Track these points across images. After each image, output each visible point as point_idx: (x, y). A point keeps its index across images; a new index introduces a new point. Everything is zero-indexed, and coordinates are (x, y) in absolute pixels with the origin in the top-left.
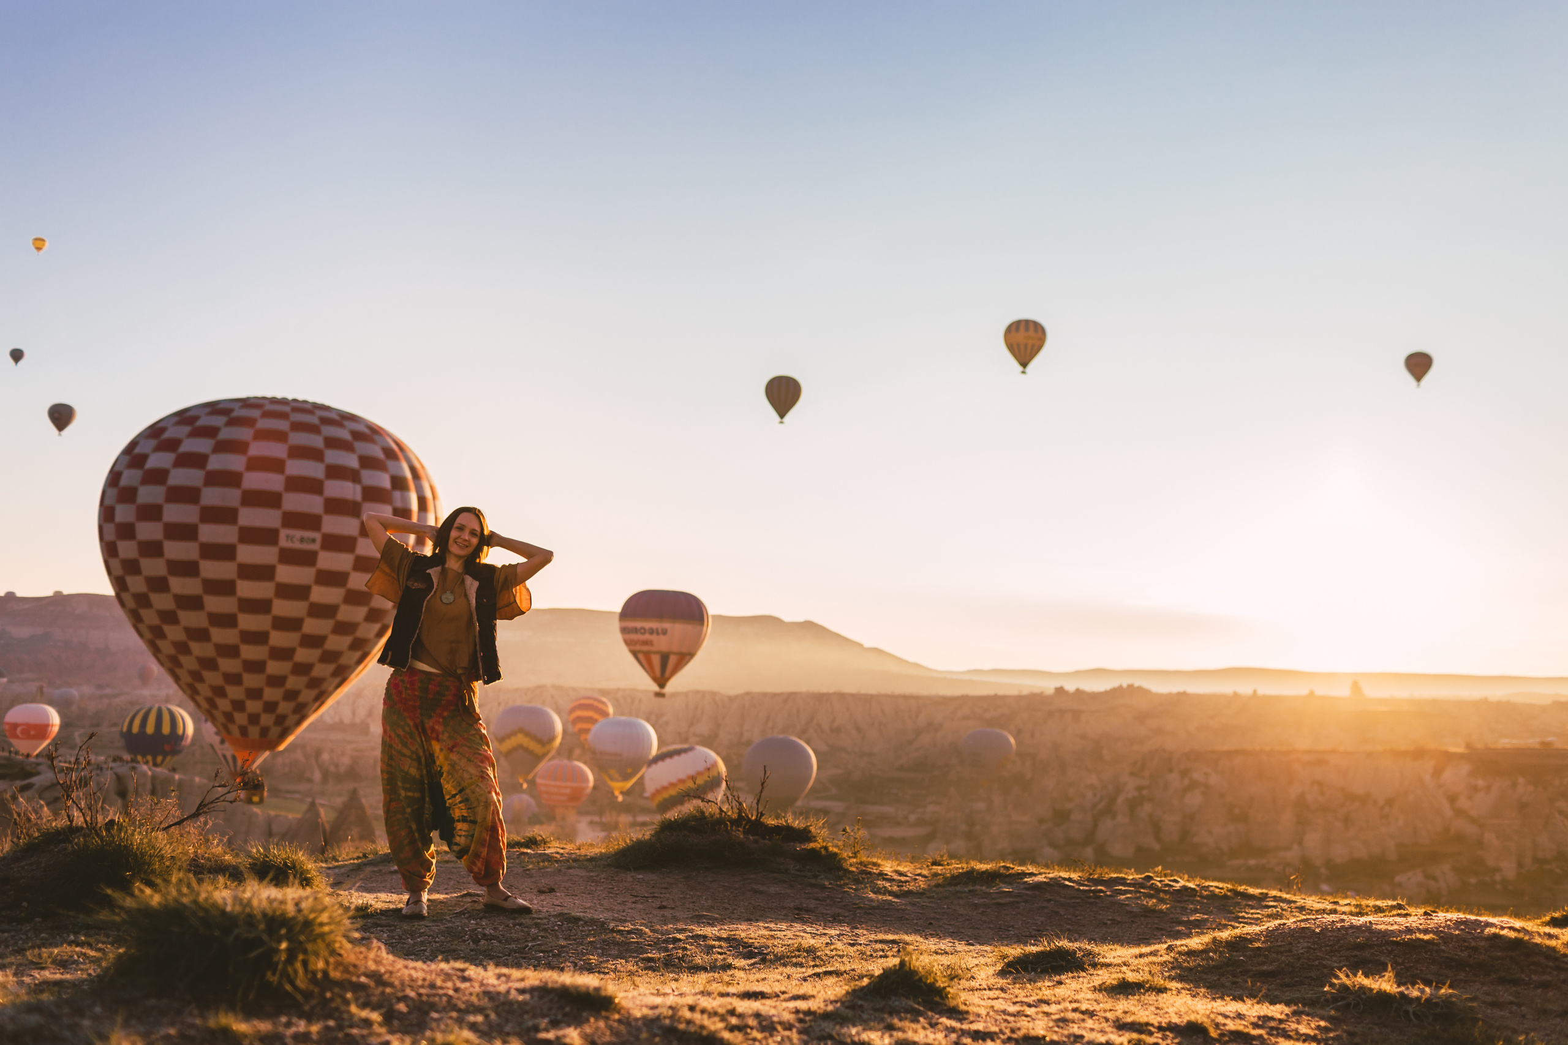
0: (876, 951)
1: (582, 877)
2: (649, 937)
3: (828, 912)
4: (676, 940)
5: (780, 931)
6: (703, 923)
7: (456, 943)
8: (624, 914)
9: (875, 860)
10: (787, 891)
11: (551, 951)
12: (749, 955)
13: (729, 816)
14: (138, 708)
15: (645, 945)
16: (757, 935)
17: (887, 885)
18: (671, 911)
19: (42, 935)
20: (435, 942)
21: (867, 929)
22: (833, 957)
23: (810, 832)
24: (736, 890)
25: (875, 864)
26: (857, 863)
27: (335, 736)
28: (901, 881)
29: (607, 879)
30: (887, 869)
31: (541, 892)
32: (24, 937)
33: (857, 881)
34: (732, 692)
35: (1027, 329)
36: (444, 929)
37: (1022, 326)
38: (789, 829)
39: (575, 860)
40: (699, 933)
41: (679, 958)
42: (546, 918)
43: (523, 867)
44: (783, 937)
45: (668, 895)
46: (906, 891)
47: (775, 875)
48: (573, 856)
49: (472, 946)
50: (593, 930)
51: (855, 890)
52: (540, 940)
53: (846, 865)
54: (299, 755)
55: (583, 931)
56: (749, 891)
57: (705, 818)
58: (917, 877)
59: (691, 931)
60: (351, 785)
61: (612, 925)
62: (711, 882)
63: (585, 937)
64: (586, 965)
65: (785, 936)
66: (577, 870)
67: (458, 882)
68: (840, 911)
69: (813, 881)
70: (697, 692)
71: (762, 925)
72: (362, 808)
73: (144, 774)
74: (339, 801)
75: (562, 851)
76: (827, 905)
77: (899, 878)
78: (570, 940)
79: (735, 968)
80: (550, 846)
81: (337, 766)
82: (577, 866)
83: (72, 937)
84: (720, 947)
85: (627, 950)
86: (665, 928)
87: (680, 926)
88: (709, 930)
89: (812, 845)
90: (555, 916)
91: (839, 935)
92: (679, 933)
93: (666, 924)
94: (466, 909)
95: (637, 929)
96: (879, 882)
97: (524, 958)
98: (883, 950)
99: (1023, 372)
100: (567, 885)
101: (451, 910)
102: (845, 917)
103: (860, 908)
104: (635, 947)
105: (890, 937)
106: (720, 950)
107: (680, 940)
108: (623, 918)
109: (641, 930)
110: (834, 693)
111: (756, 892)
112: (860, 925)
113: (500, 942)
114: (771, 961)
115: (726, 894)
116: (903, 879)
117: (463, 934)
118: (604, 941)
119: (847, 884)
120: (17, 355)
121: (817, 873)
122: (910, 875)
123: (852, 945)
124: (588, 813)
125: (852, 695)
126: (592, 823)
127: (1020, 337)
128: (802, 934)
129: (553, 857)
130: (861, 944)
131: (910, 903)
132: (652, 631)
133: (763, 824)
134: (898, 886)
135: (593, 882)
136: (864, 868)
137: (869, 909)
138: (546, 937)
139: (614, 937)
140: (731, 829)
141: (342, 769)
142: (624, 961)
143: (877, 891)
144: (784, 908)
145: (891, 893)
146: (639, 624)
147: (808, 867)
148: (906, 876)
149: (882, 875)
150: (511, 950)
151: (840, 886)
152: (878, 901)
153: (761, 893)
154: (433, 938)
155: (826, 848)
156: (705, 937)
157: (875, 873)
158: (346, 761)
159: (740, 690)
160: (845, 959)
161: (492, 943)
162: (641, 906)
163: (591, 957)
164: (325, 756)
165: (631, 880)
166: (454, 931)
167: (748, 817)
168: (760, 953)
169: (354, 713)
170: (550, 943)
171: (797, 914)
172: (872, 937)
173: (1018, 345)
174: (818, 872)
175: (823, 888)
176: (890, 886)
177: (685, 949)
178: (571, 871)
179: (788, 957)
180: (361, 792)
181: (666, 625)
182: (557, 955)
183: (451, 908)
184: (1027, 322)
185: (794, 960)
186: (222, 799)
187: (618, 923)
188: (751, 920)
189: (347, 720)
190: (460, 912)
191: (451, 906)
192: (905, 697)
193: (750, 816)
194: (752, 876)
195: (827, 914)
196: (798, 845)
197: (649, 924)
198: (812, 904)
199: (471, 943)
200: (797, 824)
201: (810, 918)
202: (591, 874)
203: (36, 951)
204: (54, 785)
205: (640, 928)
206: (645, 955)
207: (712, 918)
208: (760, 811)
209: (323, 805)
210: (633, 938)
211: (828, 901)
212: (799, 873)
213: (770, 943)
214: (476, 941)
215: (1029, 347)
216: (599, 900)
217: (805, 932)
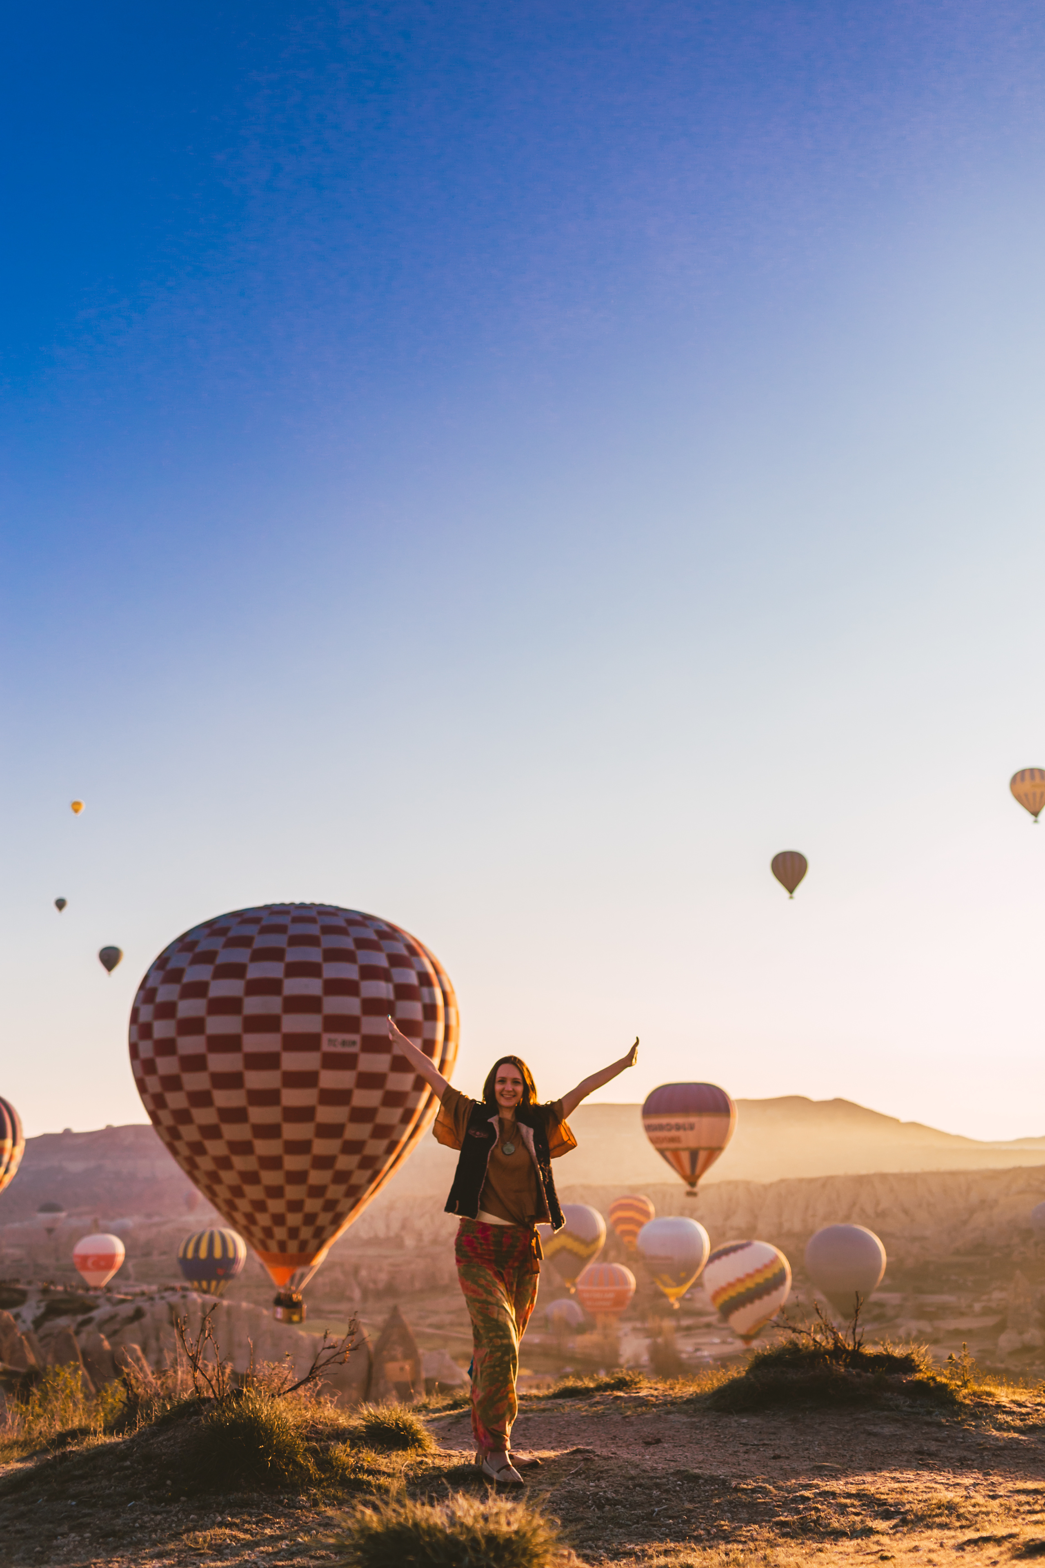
0: (1020, 1504)
1: (684, 1423)
2: (775, 1496)
3: (953, 1455)
4: (805, 1499)
5: (909, 1481)
6: (826, 1475)
7: (581, 1509)
8: (741, 1468)
9: (987, 1389)
10: (903, 1431)
11: (679, 1517)
12: (887, 1516)
13: (824, 1347)
14: (186, 1237)
15: (774, 1506)
16: (887, 1488)
17: (1009, 1419)
18: (787, 1462)
19: (192, 1516)
20: (561, 1509)
21: (1001, 1476)
22: (977, 1515)
23: (913, 1360)
24: (847, 1432)
25: (989, 1394)
26: (970, 1394)
27: (372, 1252)
28: (1022, 1414)
29: (710, 1424)
30: (1004, 1399)
31: (648, 1444)
32: (175, 1519)
33: (975, 1417)
34: (767, 1180)
35: (1033, 777)
36: (566, 1494)
37: (1027, 775)
38: (889, 1358)
39: (673, 1403)
40: (827, 1489)
41: (813, 1521)
42: (664, 1477)
43: (621, 1414)
44: (915, 1490)
45: (778, 1442)
46: (1031, 1426)
47: (886, 1413)
48: (669, 1399)
49: (598, 1513)
50: (716, 1489)
51: (975, 1427)
52: (664, 1504)
53: (959, 1397)
54: (338, 1274)
55: (705, 1491)
56: (862, 1433)
57: (799, 1350)
58: (1039, 1408)
59: (817, 1486)
60: (390, 1302)
61: (734, 1484)
62: (820, 1424)
63: (710, 1498)
64: (720, 1533)
65: (916, 1488)
66: (677, 1415)
67: (560, 1433)
68: (965, 1453)
69: (928, 1418)
70: (729, 1183)
71: (888, 1475)
72: (402, 1326)
73: (194, 1302)
74: (380, 1319)
75: (655, 1393)
76: (949, 1447)
77: (1019, 1410)
78: (695, 1502)
79: (878, 1532)
80: (642, 1386)
81: (375, 1282)
82: (675, 1409)
83: (219, 1519)
84: (853, 1506)
85: (756, 1512)
86: (789, 1483)
87: (803, 1481)
88: (835, 1485)
89: (919, 1376)
90: (673, 1474)
91: (975, 1485)
92: (805, 1490)
93: (788, 1479)
94: (580, 1469)
95: (761, 1487)
96: (999, 1416)
97: (654, 1526)
98: (1028, 1503)
99: (1036, 821)
100: (672, 1433)
101: (565, 1470)
102: (973, 1461)
103: (986, 1449)
104: (764, 1508)
105: (1030, 1485)
106: (853, 1510)
107: (808, 1499)
108: (743, 1474)
109: (765, 1488)
110: (875, 1175)
111: (870, 1434)
112: (992, 1470)
113: (624, 1507)
114: (912, 1521)
115: (838, 1438)
116: (1024, 1410)
117: (586, 1500)
118: (730, 1502)
119: (965, 1420)
120: (61, 904)
121: (931, 1409)
122: (1029, 1405)
123: (994, 1497)
124: (629, 1319)
125: (895, 1176)
126: (635, 1329)
127: (1026, 786)
128: (934, 1485)
129: (649, 1400)
130: (1001, 1496)
131: (1039, 1441)
132: (678, 1127)
133: (863, 1356)
134: (1021, 1420)
135: (696, 1429)
136: (979, 1400)
137: (995, 1450)
138: (670, 1500)
139: (739, 1498)
140: (831, 1363)
141: (381, 1286)
142: (757, 1526)
143: (1000, 1428)
144: (904, 1452)
145: (1016, 1429)
146: (664, 1120)
147: (918, 1402)
148: (1026, 1407)
149: (999, 1407)
150: (638, 1517)
151: (958, 1423)
152: (1003, 1439)
153: (875, 1435)
154: (557, 1505)
155: (933, 1379)
156: (834, 1494)
157: (992, 1406)
158: (383, 1277)
159: (774, 1178)
160: (991, 1516)
161: (617, 1509)
162: (755, 1457)
163: (723, 1523)
164: (364, 1273)
165: (736, 1425)
166: (576, 1495)
167: (844, 1346)
168: (898, 1513)
169: (388, 1227)
170: (676, 1506)
171: (921, 1460)
172: (1010, 1486)
173: (1026, 795)
174: (932, 1407)
175: (940, 1426)
176: (1013, 1420)
177: (817, 1510)
178: (671, 1416)
179: (930, 1516)
180: (402, 1309)
181: (692, 1119)
182: (686, 1520)
183: (564, 1468)
184: (1032, 771)
185: (937, 1520)
186: (332, 1360)
187: (739, 1480)
188: (873, 1469)
189: (382, 1234)
190: (576, 1472)
191: (565, 1466)
192: (953, 1174)
193: (847, 1346)
194: (862, 1416)
195: (952, 1458)
196: (903, 1377)
197: (771, 1480)
198: (933, 1446)
199: (596, 1509)
200: (898, 1352)
201: (935, 1464)
202: (693, 1420)
203: (191, 1535)
204: (112, 1318)
205: (764, 1485)
206: (777, 1519)
207: (832, 1469)
208: (857, 1339)
209: (365, 1324)
210: (760, 1498)
211: (949, 1442)
212: (909, 1410)
213: (905, 1497)
214: (601, 1507)
215: (1038, 795)
216: (710, 1451)
217: (936, 1483)
